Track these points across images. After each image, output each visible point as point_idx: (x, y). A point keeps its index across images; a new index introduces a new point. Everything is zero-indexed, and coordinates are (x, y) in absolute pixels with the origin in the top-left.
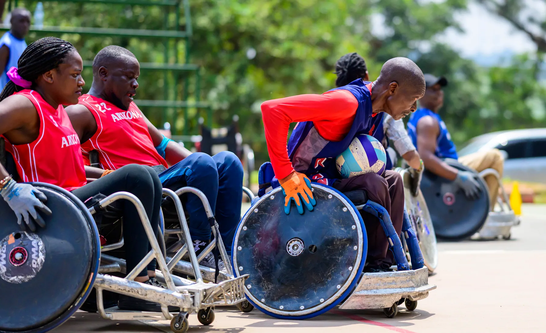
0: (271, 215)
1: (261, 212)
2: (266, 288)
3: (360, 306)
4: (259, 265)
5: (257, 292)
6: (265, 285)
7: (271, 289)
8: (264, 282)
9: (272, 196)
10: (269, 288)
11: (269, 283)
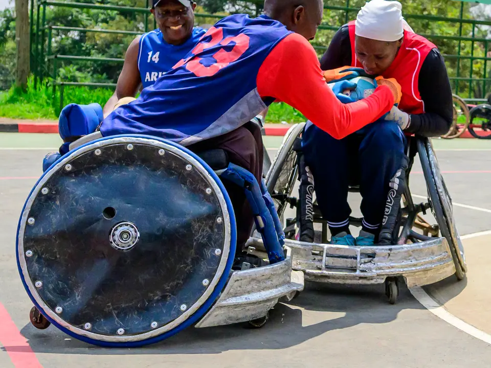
0: (111, 308)
1: (118, 324)
2: (203, 230)
3: (225, 321)
4: (184, 264)
5: (217, 237)
6: (200, 236)
7: (198, 222)
8: (198, 239)
9: (86, 328)
10: (200, 227)
11: (193, 232)
